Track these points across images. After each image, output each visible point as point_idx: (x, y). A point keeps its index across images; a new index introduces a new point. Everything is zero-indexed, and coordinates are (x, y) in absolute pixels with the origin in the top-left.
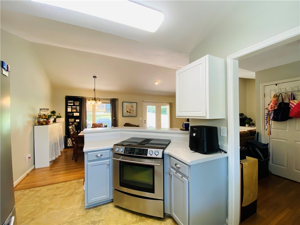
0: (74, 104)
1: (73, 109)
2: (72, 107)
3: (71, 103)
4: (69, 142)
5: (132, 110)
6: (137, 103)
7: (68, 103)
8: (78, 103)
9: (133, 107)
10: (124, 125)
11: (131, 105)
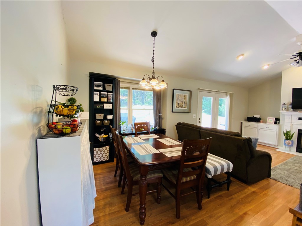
0: (104, 88)
1: (103, 97)
2: (102, 93)
3: (100, 86)
4: (96, 154)
5: (184, 102)
6: (190, 91)
7: (95, 86)
8: (110, 86)
9: (186, 98)
10: (176, 125)
11: (184, 94)
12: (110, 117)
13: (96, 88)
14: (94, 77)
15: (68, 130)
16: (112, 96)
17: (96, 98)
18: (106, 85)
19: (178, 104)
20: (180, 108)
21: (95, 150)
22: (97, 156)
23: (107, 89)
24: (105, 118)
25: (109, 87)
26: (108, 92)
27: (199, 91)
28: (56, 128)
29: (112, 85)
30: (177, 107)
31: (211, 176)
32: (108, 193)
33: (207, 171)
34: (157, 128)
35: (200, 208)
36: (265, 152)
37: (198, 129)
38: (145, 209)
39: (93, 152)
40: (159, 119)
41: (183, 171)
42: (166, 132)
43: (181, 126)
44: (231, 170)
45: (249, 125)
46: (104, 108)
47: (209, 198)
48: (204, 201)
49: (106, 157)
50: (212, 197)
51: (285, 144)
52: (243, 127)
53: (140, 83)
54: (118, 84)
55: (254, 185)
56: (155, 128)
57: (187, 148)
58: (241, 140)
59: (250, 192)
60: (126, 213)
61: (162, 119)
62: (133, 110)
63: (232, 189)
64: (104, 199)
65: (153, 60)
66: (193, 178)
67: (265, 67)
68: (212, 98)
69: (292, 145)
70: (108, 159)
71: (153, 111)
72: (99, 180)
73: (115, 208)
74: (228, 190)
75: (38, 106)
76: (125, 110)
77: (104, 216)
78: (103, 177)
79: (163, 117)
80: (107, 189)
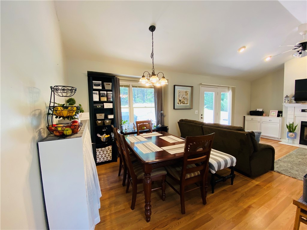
0: (103, 87)
1: (103, 96)
2: (101, 92)
3: (99, 85)
4: (99, 155)
5: (186, 98)
6: (192, 87)
7: (94, 85)
8: (109, 84)
9: (187, 94)
10: (178, 122)
11: (185, 90)
12: (111, 117)
13: (95, 87)
14: (93, 76)
15: (69, 131)
16: (111, 95)
17: (96, 98)
18: (105, 83)
19: (180, 100)
20: (182, 105)
21: (98, 151)
22: (100, 156)
23: (106, 88)
24: (106, 117)
25: (108, 86)
26: (107, 91)
27: (200, 86)
28: (56, 130)
29: (111, 84)
30: (178, 104)
31: (215, 171)
32: (113, 192)
33: (211, 166)
34: (159, 126)
35: (204, 203)
36: (268, 146)
37: (201, 125)
38: (150, 206)
39: (96, 153)
40: (161, 116)
41: (187, 168)
42: (168, 129)
43: (183, 122)
44: (234, 165)
45: (252, 119)
46: (105, 108)
47: (213, 192)
48: (209, 196)
49: (109, 157)
50: (216, 192)
51: (288, 137)
52: (246, 121)
53: (140, 80)
54: (117, 82)
55: (258, 179)
56: (157, 126)
57: (190, 145)
58: (244, 134)
59: (253, 185)
60: (132, 211)
61: (164, 116)
62: (134, 108)
63: (235, 183)
64: (109, 198)
65: (153, 56)
66: (197, 175)
67: (268, 59)
68: (214, 93)
69: (295, 138)
70: (111, 159)
71: (154, 108)
72: (104, 180)
73: (121, 207)
74: (232, 184)
75: (37, 109)
76: (127, 109)
77: (110, 215)
78: (107, 177)
79: (164, 114)
80: (111, 189)
